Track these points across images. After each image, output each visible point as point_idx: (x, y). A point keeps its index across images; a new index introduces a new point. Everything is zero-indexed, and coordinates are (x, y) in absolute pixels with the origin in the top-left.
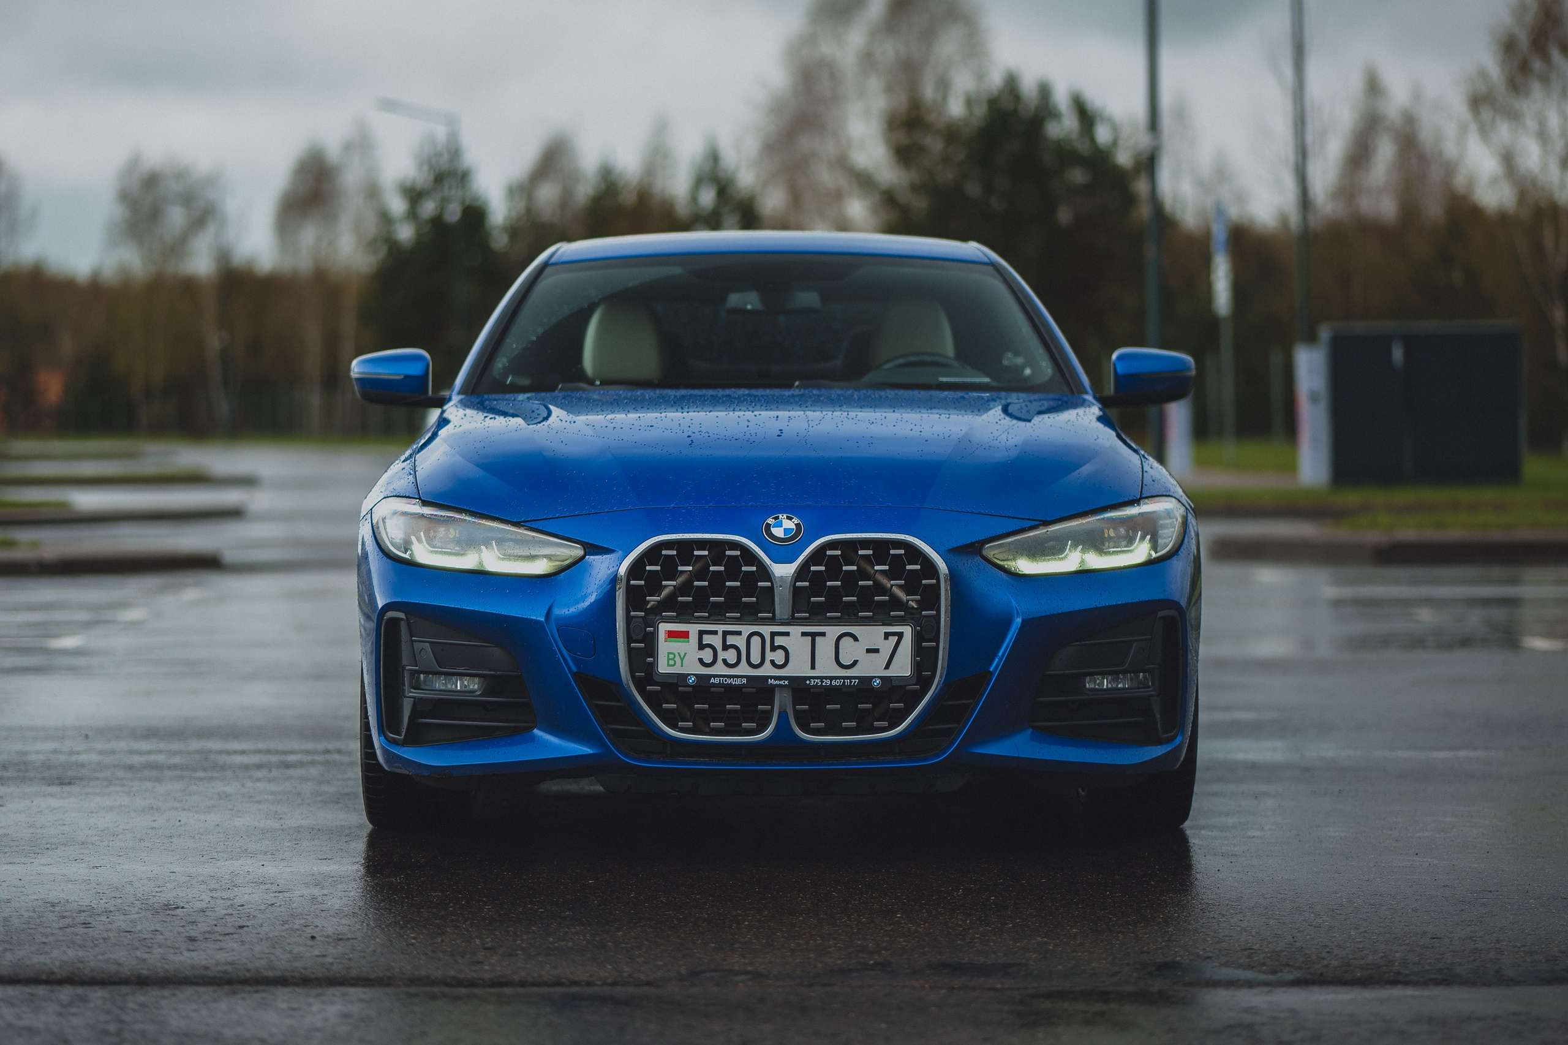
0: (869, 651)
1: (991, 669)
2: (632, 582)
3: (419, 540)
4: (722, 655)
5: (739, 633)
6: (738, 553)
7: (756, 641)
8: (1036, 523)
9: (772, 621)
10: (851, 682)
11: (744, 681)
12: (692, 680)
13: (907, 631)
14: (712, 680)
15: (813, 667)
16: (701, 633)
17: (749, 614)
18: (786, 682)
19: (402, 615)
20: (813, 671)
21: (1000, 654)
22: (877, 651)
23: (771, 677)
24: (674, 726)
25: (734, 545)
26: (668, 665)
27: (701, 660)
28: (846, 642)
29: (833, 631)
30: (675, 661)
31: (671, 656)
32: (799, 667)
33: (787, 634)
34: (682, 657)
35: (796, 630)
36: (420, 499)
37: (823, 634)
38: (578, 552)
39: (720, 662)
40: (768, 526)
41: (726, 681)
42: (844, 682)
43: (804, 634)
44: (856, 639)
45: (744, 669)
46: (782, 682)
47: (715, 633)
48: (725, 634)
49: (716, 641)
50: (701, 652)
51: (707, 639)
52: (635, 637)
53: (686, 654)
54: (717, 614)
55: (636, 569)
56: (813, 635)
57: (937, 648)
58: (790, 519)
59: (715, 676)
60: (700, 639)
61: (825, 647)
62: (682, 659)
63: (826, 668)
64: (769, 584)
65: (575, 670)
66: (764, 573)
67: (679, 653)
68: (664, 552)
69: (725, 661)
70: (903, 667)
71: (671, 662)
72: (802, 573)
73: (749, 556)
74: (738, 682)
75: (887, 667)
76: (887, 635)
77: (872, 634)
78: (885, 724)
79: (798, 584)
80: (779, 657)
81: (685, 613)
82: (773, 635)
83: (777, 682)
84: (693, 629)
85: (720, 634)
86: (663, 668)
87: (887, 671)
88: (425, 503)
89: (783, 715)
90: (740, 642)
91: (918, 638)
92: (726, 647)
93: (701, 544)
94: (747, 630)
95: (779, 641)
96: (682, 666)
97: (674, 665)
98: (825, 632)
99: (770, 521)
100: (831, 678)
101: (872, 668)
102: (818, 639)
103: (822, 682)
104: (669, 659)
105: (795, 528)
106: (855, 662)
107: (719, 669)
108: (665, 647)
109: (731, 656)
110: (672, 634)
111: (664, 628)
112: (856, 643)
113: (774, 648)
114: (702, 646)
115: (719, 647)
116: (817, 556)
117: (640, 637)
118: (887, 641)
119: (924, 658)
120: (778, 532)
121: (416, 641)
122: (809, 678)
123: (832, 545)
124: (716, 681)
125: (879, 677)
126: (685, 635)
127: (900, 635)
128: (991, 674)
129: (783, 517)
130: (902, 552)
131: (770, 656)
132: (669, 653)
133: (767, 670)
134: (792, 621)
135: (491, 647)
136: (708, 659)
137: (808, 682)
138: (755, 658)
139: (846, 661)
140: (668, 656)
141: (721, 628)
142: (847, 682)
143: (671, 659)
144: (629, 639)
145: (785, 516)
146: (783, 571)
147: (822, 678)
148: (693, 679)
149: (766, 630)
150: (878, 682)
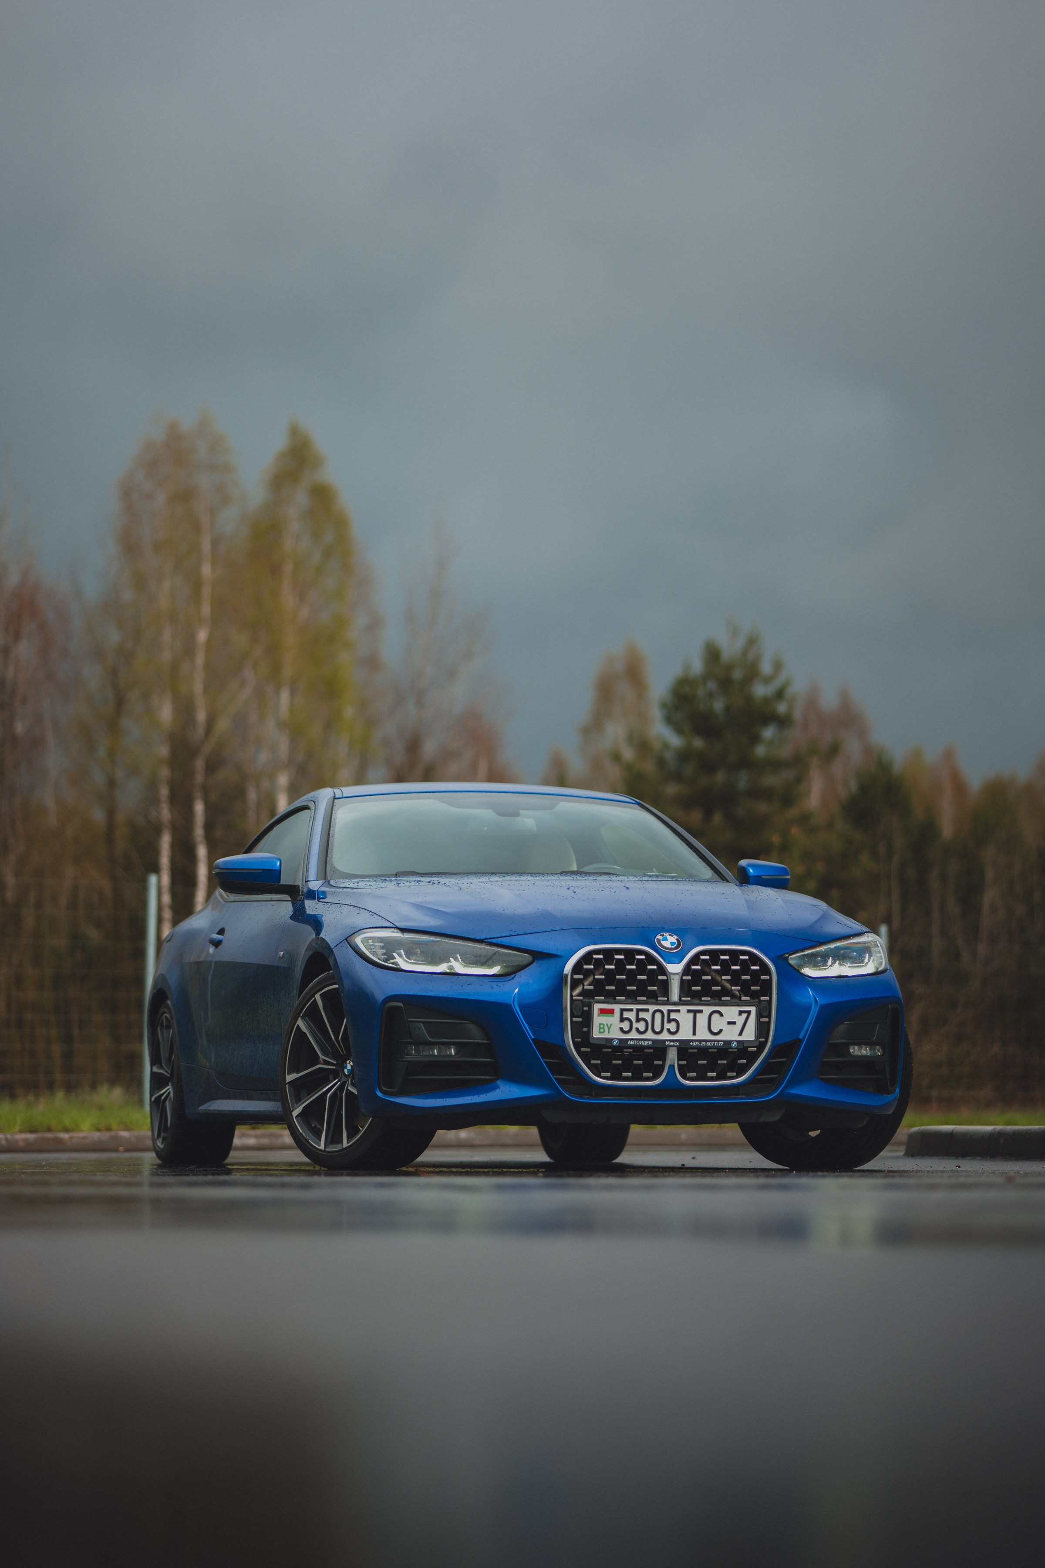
0: (729, 1023)
1: (801, 1037)
2: (575, 976)
3: (400, 955)
4: (635, 1025)
5: (647, 1010)
6: (643, 957)
7: (658, 1016)
8: (814, 943)
9: (667, 1003)
10: (718, 1044)
11: (651, 1043)
12: (615, 1043)
13: (753, 1009)
14: (629, 1042)
15: (694, 1034)
16: (622, 1010)
17: (653, 998)
18: (678, 1044)
19: (401, 1005)
20: (694, 1036)
21: (806, 1027)
22: (734, 1023)
23: (668, 1040)
24: (599, 1076)
25: (641, 952)
26: (600, 1032)
27: (621, 1029)
28: (715, 1017)
29: (707, 1010)
30: (604, 1030)
31: (602, 1026)
32: (685, 1034)
33: (678, 1011)
34: (609, 1026)
35: (683, 1009)
36: (397, 928)
37: (701, 1011)
38: (527, 957)
39: (634, 1030)
40: (659, 940)
41: (638, 1042)
42: (714, 1044)
43: (689, 1011)
44: (721, 1015)
45: (650, 1035)
46: (675, 1044)
47: (632, 1010)
48: (638, 1011)
49: (632, 1016)
50: (622, 1023)
51: (626, 1015)
52: (575, 1013)
53: (611, 1024)
54: (632, 997)
55: (577, 968)
56: (695, 1012)
57: (769, 1023)
58: (670, 935)
59: (631, 1040)
60: (622, 1015)
61: (702, 1020)
62: (609, 1028)
63: (703, 1034)
64: (665, 978)
65: (533, 1037)
66: (662, 970)
67: (607, 1024)
68: (595, 956)
69: (637, 1029)
70: (750, 1034)
71: (602, 1030)
72: (687, 970)
73: (651, 960)
74: (645, 1043)
75: (740, 1034)
76: (741, 1013)
77: (731, 1012)
78: (734, 1074)
79: (684, 978)
80: (672, 1026)
81: (611, 997)
82: (669, 1011)
83: (672, 1044)
84: (617, 1008)
85: (635, 1011)
86: (596, 1034)
87: (740, 1037)
88: (403, 930)
89: (672, 1067)
90: (648, 1016)
91: (759, 1015)
92: (638, 1020)
93: (619, 951)
94: (652, 1008)
95: (673, 1016)
96: (609, 1033)
97: (604, 1032)
98: (702, 1010)
99: (659, 937)
100: (706, 1041)
101: (730, 1034)
102: (698, 1015)
103: (700, 1043)
104: (600, 1028)
105: (676, 941)
106: (721, 1031)
107: (634, 1035)
108: (598, 1020)
109: (641, 1026)
110: (603, 1012)
111: (597, 1007)
112: (722, 1018)
113: (670, 1021)
114: (622, 1019)
115: (634, 1020)
116: (695, 959)
117: (579, 1014)
118: (741, 1017)
119: (762, 1029)
120: (667, 944)
121: (411, 1022)
122: (692, 1041)
123: (703, 953)
124: (632, 1043)
125: (736, 1041)
126: (611, 1012)
127: (749, 1013)
128: (800, 1041)
129: (666, 935)
130: (747, 957)
131: (667, 1026)
132: (600, 1024)
133: (665, 1036)
134: (681, 1003)
135: (468, 1023)
136: (626, 1029)
137: (691, 1044)
138: (657, 1029)
139: (715, 1030)
140: (600, 1026)
141: (635, 1007)
142: (716, 1044)
143: (601, 1028)
144: (572, 1016)
145: (667, 934)
146: (675, 969)
147: (700, 1041)
148: (616, 1041)
149: (665, 1008)
150: (735, 1044)
